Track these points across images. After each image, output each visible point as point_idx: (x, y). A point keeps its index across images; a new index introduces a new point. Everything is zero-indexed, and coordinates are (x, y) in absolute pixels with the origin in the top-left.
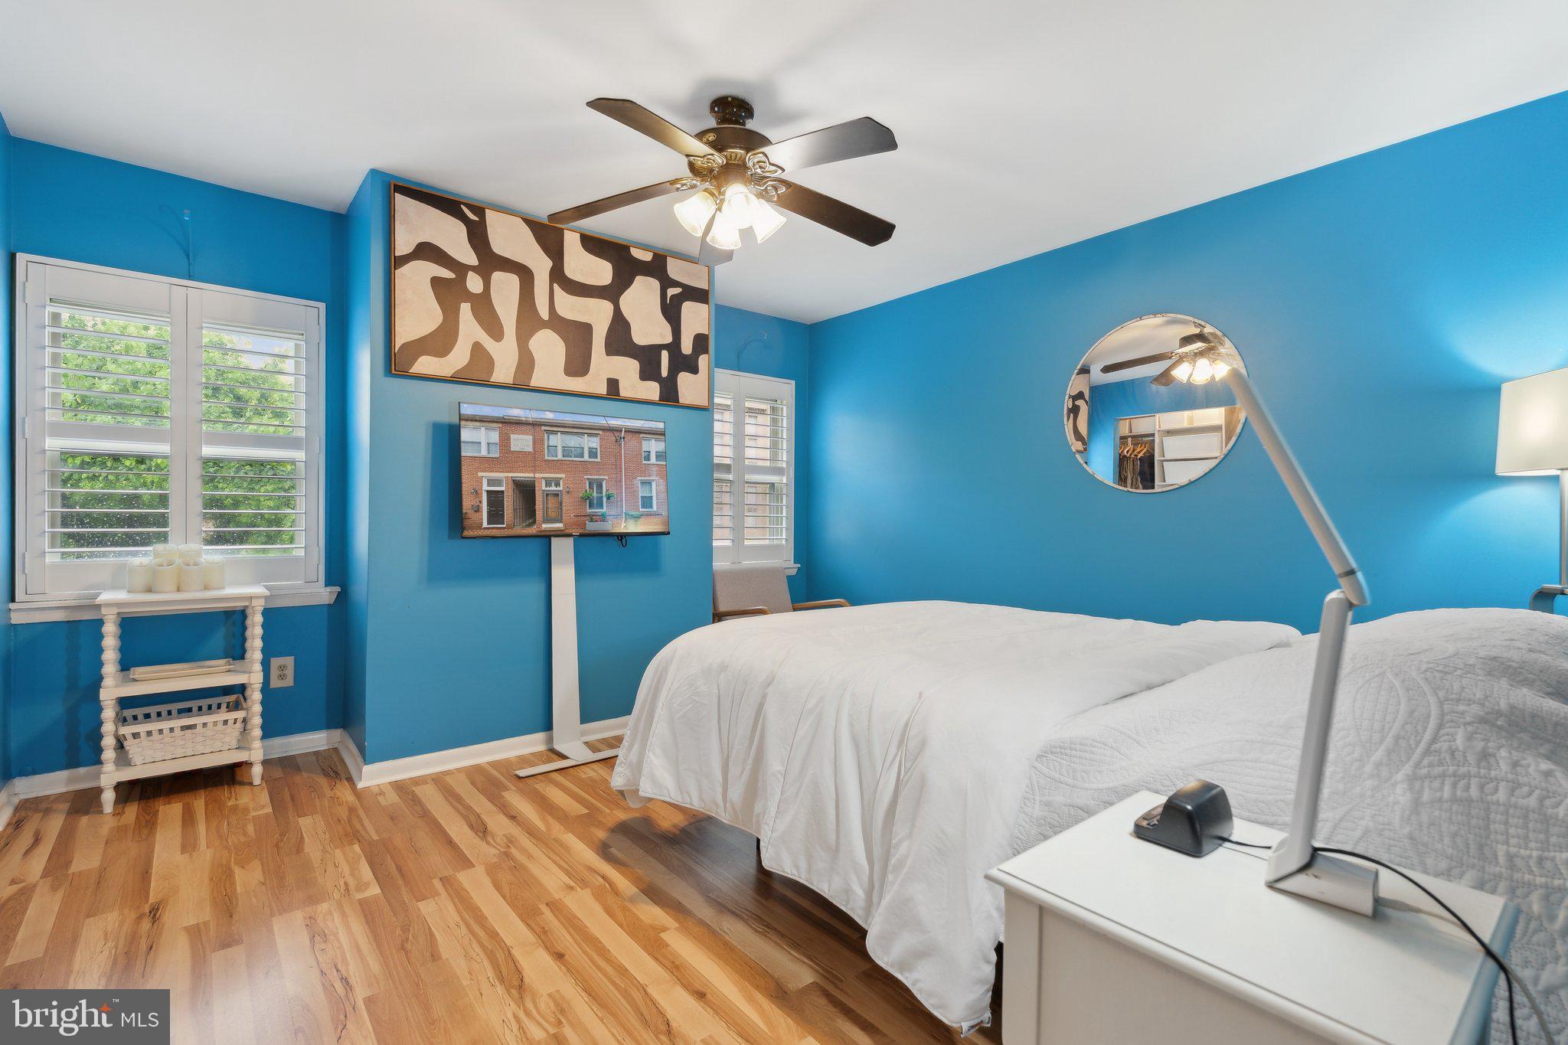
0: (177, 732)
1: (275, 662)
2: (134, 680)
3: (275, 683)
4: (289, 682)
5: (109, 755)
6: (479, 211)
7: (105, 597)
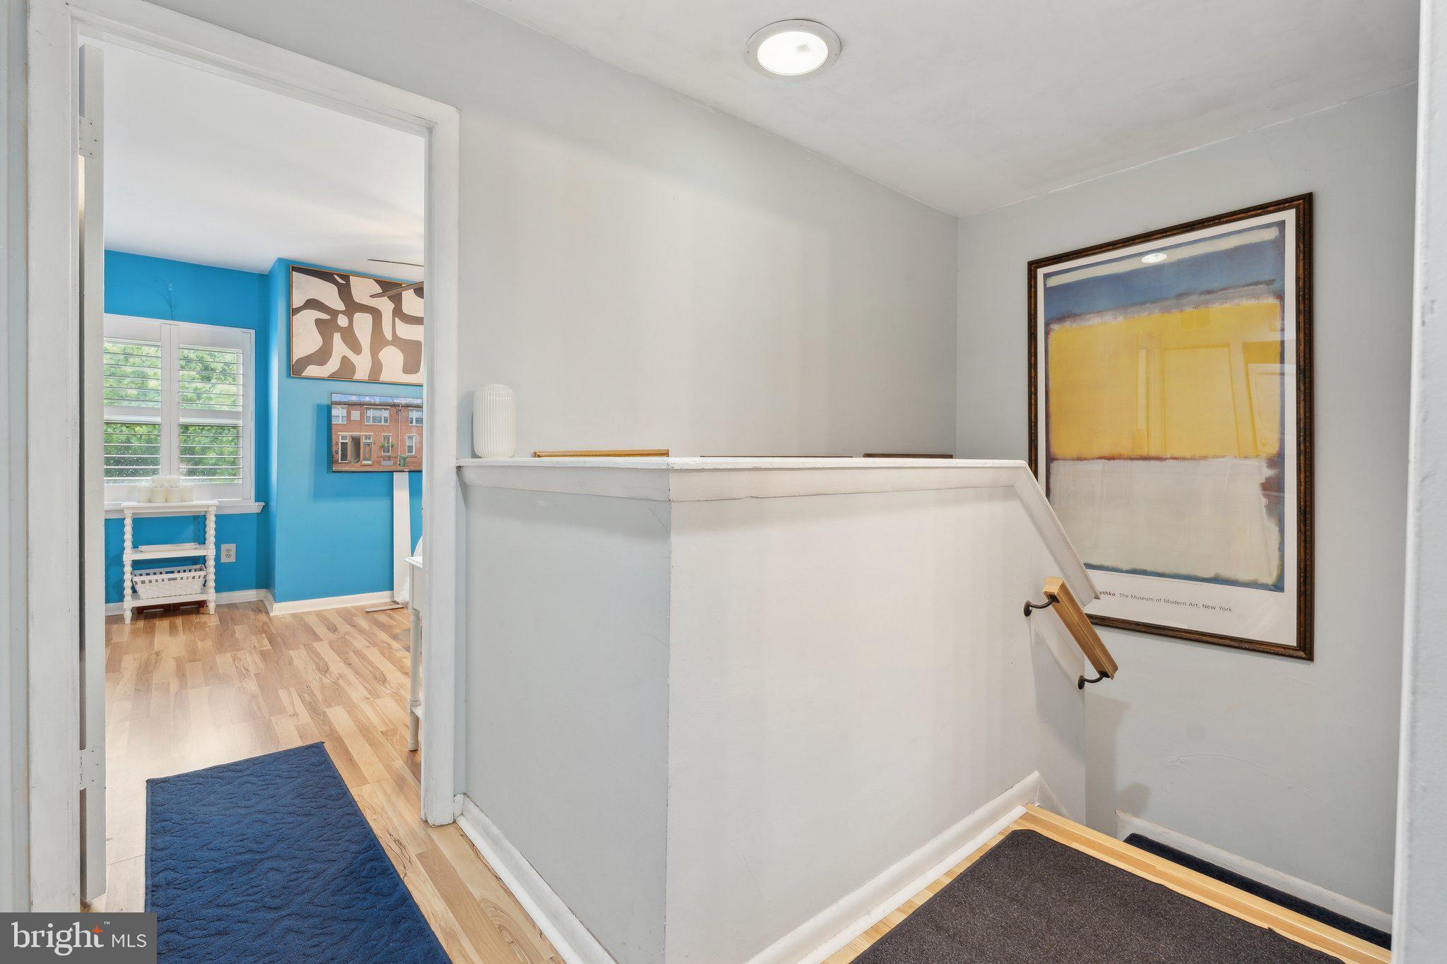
0: (166, 580)
1: (224, 547)
2: (142, 552)
3: (224, 559)
4: (232, 559)
5: (128, 591)
6: (346, 277)
7: (124, 504)
